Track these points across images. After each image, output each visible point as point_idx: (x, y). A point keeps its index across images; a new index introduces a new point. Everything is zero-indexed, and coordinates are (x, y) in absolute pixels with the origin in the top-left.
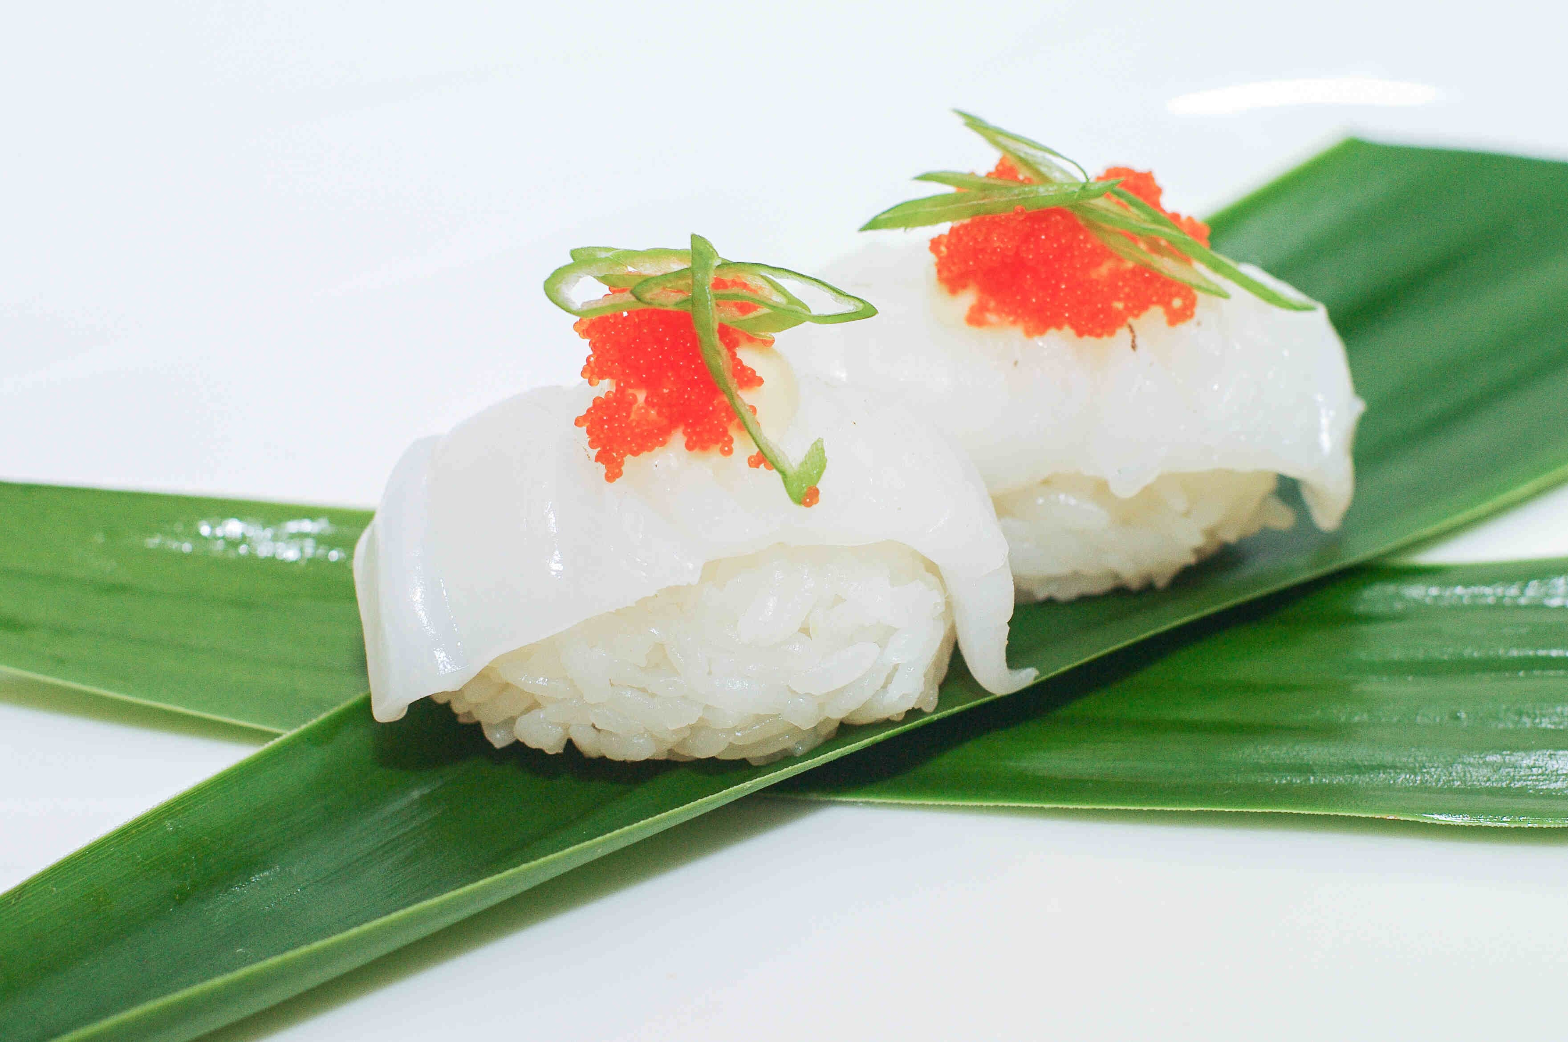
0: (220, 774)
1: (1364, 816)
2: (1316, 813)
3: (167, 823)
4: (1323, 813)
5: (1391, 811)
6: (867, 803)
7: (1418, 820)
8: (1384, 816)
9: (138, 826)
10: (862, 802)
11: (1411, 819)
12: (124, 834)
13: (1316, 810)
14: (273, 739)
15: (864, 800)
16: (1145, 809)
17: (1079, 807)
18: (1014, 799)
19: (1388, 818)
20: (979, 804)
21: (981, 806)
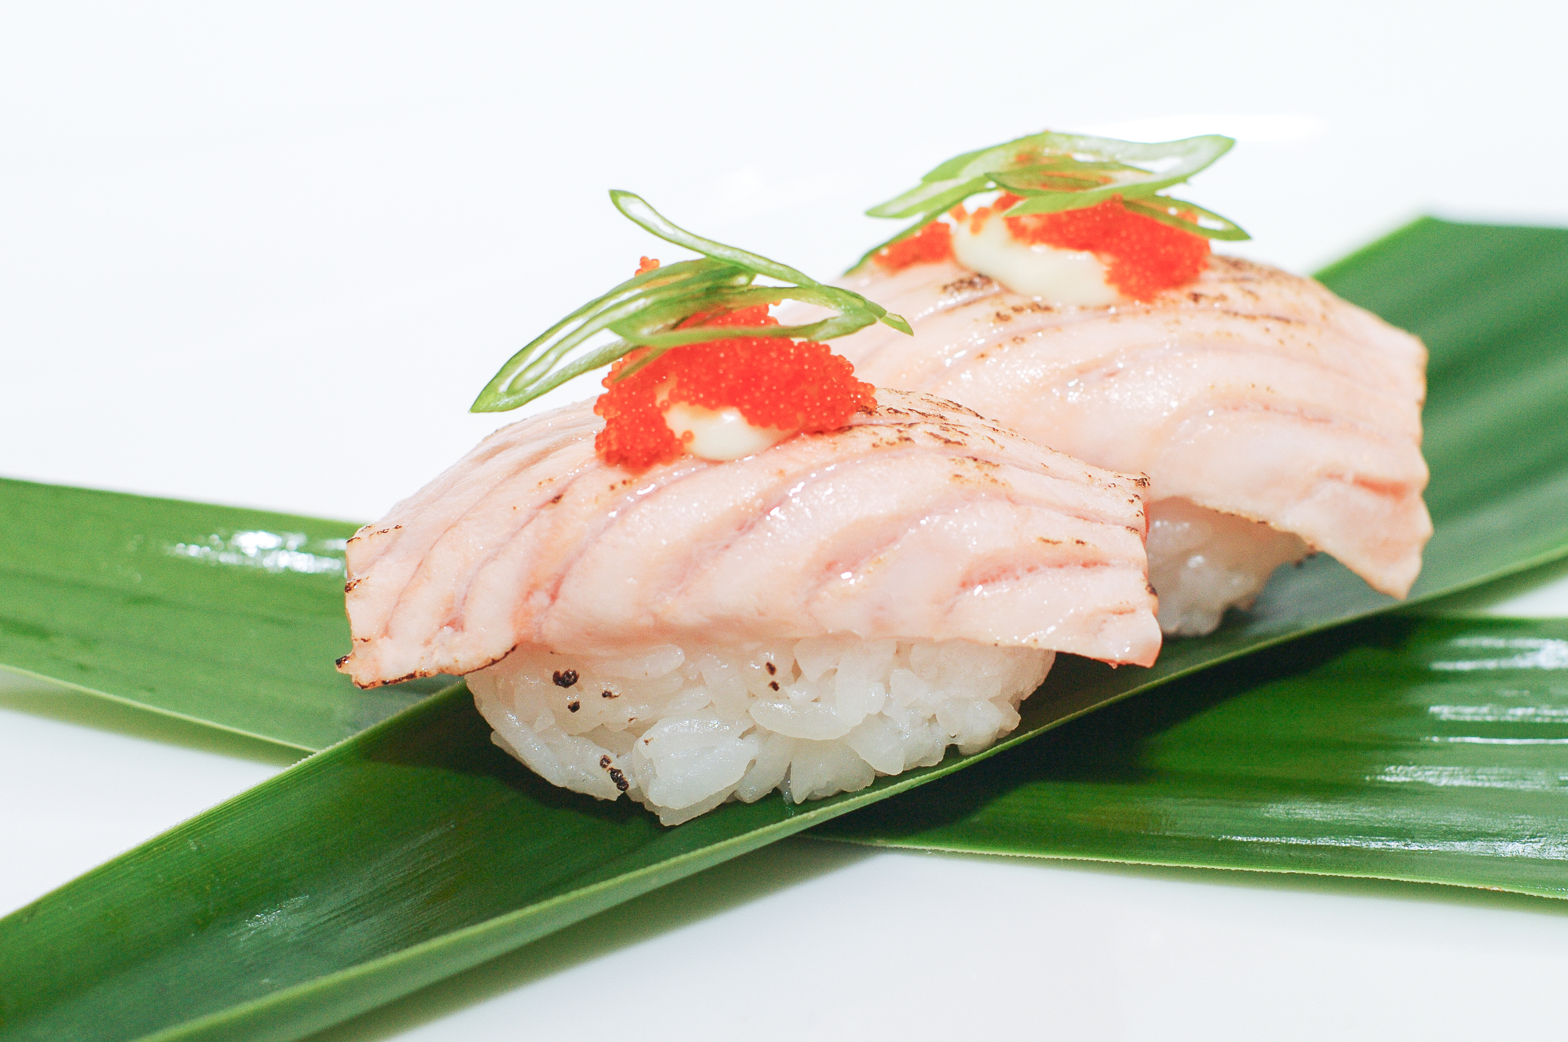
0: (250, 792)
1: (1466, 885)
2: (1415, 881)
3: (191, 842)
4: (1422, 881)
5: (1493, 881)
6: (937, 851)
7: (1523, 892)
8: (1488, 887)
9: (162, 844)
10: (930, 850)
11: (1516, 891)
12: (145, 852)
13: (1414, 878)
14: (306, 757)
15: (933, 848)
16: (1233, 869)
17: (1163, 864)
18: (1092, 853)
19: (1491, 889)
20: (1055, 857)
21: (1058, 859)
